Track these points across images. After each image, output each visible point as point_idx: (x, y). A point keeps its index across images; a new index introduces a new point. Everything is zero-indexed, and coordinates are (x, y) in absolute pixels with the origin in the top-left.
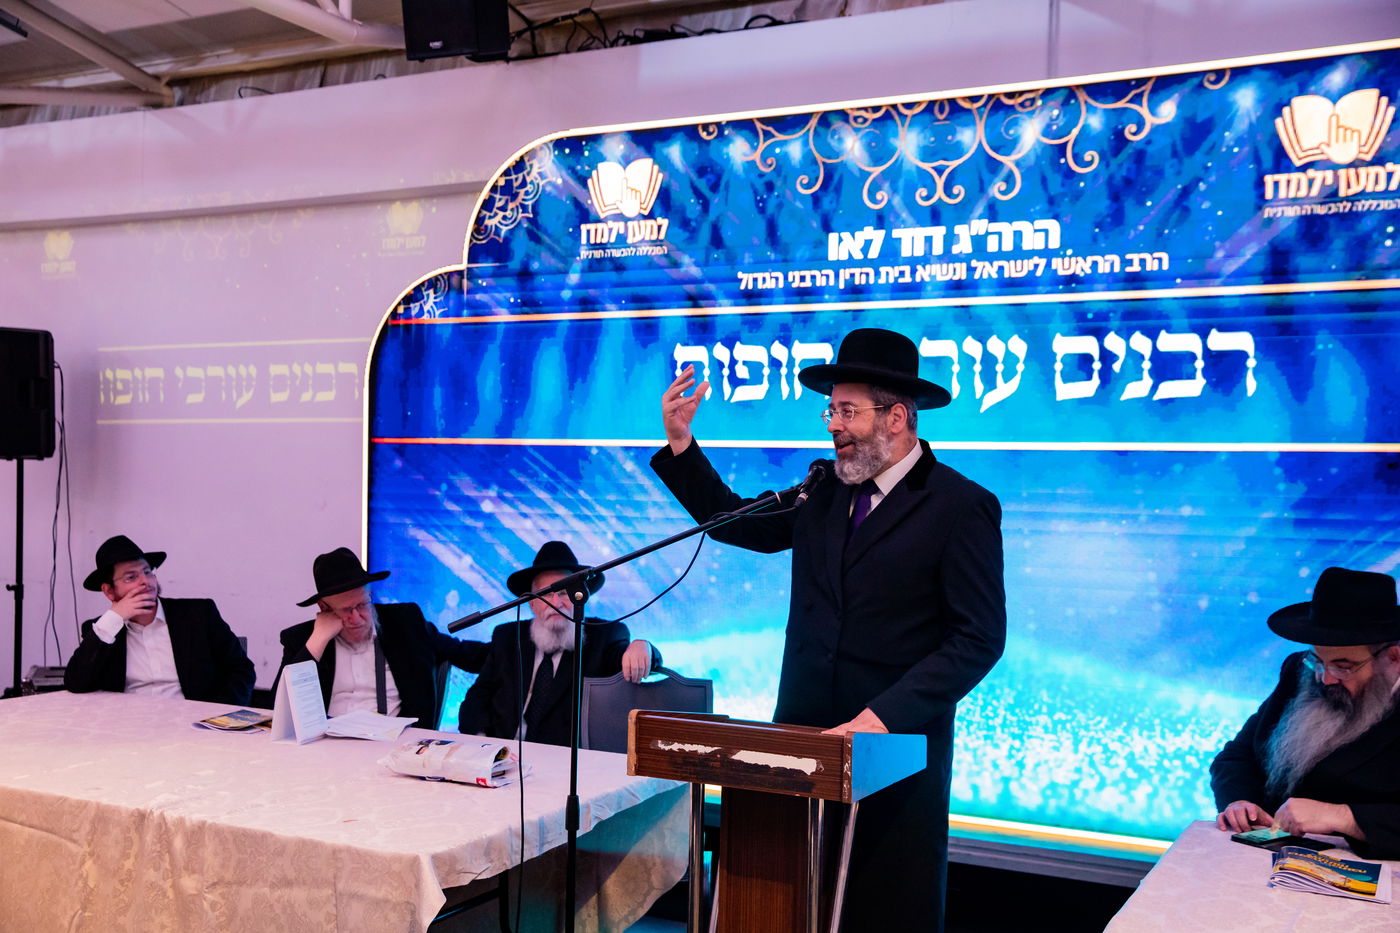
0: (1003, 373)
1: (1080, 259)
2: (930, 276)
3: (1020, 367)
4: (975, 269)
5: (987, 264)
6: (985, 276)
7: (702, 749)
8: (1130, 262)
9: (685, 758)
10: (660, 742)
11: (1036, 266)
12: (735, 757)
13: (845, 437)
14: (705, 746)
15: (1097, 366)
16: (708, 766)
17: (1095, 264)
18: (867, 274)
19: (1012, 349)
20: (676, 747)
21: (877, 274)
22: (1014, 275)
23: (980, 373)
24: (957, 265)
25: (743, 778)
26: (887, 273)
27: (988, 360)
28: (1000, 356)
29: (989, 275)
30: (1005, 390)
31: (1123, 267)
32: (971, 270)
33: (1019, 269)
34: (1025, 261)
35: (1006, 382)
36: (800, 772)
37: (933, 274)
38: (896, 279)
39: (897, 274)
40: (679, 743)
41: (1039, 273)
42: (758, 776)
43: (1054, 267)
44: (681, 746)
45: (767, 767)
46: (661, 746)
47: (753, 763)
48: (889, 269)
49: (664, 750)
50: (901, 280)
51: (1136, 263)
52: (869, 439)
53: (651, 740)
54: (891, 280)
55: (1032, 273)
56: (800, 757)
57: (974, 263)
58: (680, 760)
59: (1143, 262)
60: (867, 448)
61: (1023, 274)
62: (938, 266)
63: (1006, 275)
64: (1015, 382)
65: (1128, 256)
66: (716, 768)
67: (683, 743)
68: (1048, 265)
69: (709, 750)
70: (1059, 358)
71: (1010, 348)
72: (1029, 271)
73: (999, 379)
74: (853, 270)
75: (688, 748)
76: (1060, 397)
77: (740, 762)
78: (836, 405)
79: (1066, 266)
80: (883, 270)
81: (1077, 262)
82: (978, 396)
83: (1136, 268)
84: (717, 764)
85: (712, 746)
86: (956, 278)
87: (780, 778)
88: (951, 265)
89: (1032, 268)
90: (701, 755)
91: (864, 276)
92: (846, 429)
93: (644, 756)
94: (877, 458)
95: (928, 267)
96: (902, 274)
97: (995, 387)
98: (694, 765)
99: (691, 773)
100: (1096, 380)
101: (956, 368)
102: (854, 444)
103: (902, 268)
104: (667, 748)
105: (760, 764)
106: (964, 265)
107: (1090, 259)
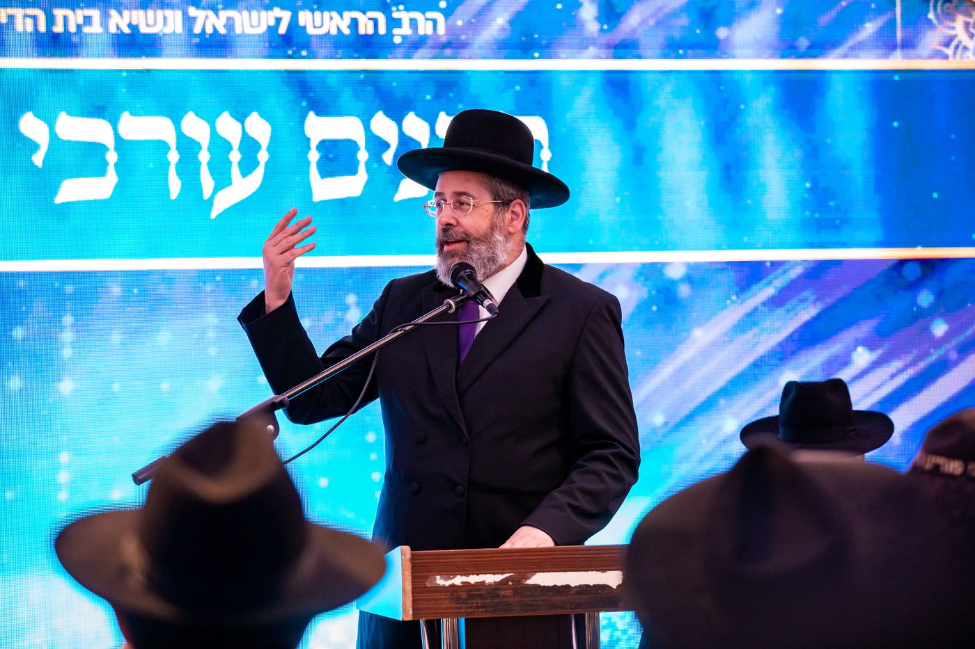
0: (240, 164)
1: (334, 14)
2: (130, 25)
3: (263, 156)
4: (194, 19)
5: (210, 13)
6: (209, 30)
7: (490, 579)
8: (398, 23)
9: (471, 590)
10: (438, 577)
11: (278, 20)
12: (530, 582)
13: (456, 233)
14: (494, 574)
15: (363, 156)
16: (498, 596)
17: (354, 23)
18: (35, 18)
19: (251, 132)
20: (458, 580)
21: (51, 20)
22: (249, 31)
23: (209, 164)
24: (169, 13)
25: (540, 603)
26: (65, 18)
27: (220, 145)
28: (235, 141)
29: (214, 28)
30: (243, 187)
31: (389, 29)
32: (189, 21)
33: (255, 23)
34: (263, 13)
35: (244, 175)
36: (605, 587)
37: (134, 22)
38: (79, 27)
39: (80, 21)
40: (462, 575)
41: (282, 30)
42: (558, 598)
43: (301, 23)
44: (465, 579)
45: (567, 587)
46: (440, 581)
47: (551, 585)
48: (68, 12)
49: (444, 587)
50: (86, 30)
51: (406, 23)
52: (486, 239)
53: (427, 577)
54: (72, 29)
55: (272, 30)
56: (604, 571)
57: (192, 11)
58: (464, 595)
59: (413, 23)
60: (483, 248)
61: (262, 29)
62: (141, 12)
63: (238, 30)
64: (257, 176)
65: (396, 15)
66: (508, 597)
67: (467, 575)
68: (294, 19)
69: (498, 578)
70: (314, 144)
71: (248, 130)
72: (269, 28)
73: (235, 171)
74: (11, 11)
75: (473, 579)
76: (317, 198)
77: (536, 587)
78: (448, 197)
79: (318, 23)
80: (59, 13)
81: (331, 18)
82: (206, 195)
83: (406, 30)
84: (509, 593)
85: (502, 574)
86: (168, 30)
87: (582, 597)
88: (160, 13)
89: (272, 23)
90: (490, 585)
91: (29, 22)
92: (458, 223)
93: (420, 596)
94: (493, 259)
95: (126, 13)
96: (88, 20)
97: (230, 183)
98: (481, 596)
99: (478, 607)
100: (362, 176)
101: (173, 156)
102: (468, 242)
103: (88, 12)
104: (447, 583)
105: (559, 584)
106: (179, 14)
107: (348, 15)
